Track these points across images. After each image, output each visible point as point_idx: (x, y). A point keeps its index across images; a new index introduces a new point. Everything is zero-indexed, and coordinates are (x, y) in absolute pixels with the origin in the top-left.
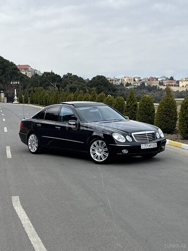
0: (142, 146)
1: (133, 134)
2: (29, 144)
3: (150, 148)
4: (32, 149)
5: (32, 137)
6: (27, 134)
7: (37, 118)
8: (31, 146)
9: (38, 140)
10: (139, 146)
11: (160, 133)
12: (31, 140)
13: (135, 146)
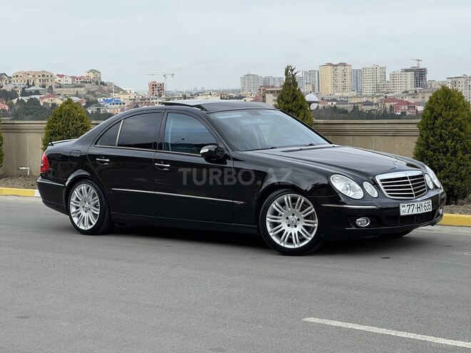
0: (402, 209)
1: (378, 178)
2: (73, 210)
3: (419, 212)
4: (83, 223)
5: (81, 192)
6: (67, 184)
7: (96, 144)
8: (78, 216)
9: (100, 198)
10: (395, 208)
11: (431, 176)
12: (77, 199)
13: (388, 209)
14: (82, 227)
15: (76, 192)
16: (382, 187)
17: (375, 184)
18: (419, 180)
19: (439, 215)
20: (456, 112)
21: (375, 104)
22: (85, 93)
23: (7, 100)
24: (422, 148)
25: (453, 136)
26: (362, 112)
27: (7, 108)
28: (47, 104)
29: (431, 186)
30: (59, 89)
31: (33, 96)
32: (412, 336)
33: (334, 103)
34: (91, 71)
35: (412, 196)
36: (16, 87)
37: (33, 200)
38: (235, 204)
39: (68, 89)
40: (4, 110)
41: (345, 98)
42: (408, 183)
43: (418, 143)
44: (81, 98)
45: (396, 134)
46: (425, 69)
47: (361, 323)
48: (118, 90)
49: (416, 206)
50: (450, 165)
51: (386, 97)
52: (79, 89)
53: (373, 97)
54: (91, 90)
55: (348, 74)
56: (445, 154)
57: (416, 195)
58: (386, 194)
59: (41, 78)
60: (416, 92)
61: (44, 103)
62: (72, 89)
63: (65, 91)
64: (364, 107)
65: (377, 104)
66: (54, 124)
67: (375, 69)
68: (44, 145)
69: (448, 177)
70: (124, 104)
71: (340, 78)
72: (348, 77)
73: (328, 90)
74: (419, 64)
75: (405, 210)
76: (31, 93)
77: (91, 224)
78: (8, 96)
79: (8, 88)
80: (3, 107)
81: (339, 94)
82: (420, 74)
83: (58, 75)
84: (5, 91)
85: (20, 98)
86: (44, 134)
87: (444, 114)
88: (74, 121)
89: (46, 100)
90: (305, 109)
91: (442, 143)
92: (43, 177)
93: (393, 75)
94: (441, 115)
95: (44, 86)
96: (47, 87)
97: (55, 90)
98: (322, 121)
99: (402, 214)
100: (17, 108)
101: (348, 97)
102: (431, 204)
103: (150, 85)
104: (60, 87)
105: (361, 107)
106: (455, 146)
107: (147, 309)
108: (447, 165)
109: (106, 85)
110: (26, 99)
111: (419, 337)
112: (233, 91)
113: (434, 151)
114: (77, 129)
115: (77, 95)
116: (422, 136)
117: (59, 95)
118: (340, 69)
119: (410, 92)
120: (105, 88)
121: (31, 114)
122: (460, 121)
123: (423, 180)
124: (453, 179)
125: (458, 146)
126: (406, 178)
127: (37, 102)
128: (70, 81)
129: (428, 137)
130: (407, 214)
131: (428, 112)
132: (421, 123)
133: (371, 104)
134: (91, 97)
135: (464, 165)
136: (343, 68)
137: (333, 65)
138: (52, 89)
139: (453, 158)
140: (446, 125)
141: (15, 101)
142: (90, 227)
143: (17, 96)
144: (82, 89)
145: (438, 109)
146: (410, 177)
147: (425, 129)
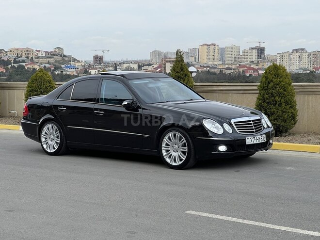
0: (247, 140)
1: (232, 121)
2: (43, 140)
3: (258, 142)
4: (50, 148)
5: (48, 129)
6: (39, 123)
7: (58, 98)
8: (47, 144)
9: (60, 132)
10: (243, 140)
11: (266, 120)
12: (46, 133)
13: (238, 140)
14: (49, 151)
15: (45, 129)
16: (235, 127)
17: (230, 125)
18: (258, 123)
19: (270, 144)
20: (281, 79)
21: (233, 69)
22: (53, 61)
23: (4, 66)
24: (260, 102)
25: (280, 94)
26: (225, 74)
27: (5, 71)
28: (30, 68)
29: (265, 126)
30: (37, 59)
31: (21, 64)
32: (252, 223)
33: (208, 68)
34: (57, 48)
35: (253, 132)
36: (10, 58)
37: (19, 132)
38: (143, 136)
39: (43, 59)
40: (2, 72)
41: (215, 65)
42: (251, 124)
43: (258, 99)
44: (51, 65)
45: (245, 92)
46: (264, 48)
47: (222, 215)
48: (74, 60)
49: (256, 139)
50: (277, 112)
51: (240, 65)
52: (50, 59)
53: (232, 64)
54: (58, 60)
55: (217, 51)
56: (275, 105)
57: (256, 131)
58: (238, 131)
59: (26, 52)
60: (258, 62)
61: (28, 68)
62: (45, 59)
63: (41, 60)
64: (226, 71)
65: (234, 69)
66: (32, 85)
67: (233, 48)
68: (26, 97)
69: (276, 119)
70: (78, 68)
71: (212, 53)
72: (217, 52)
73: (204, 60)
74: (260, 45)
75: (249, 141)
76: (19, 62)
77: (54, 148)
78: (5, 63)
79: (5, 58)
80: (2, 70)
81: (212, 63)
82: (261, 51)
83: (36, 50)
84: (3, 60)
85: (13, 65)
86: (26, 91)
87: (274, 80)
88: (45, 83)
89: (29, 66)
90: (189, 76)
91: (273, 98)
92: (24, 119)
93: (244, 51)
94: (272, 81)
95: (28, 58)
96: (30, 58)
97: (34, 59)
98: (199, 84)
99: (247, 143)
100: (11, 71)
101: (216, 65)
102: (265, 137)
103: (94, 57)
104: (38, 58)
105: (224, 71)
106: (280, 100)
107: (88, 205)
108: (276, 112)
109: (67, 57)
110: (16, 65)
111: (257, 224)
112: (146, 61)
113: (268, 103)
114: (46, 88)
115: (48, 63)
116: (261, 94)
117: (37, 63)
118: (212, 47)
119: (255, 62)
120: (66, 59)
121: (19, 75)
122: (284, 85)
123: (261, 122)
124: (280, 120)
125: (282, 100)
126: (250, 121)
127: (23, 67)
128: (44, 54)
129: (264, 95)
130: (250, 143)
131: (264, 79)
132: (260, 86)
133: (231, 69)
134: (58, 64)
135: (286, 112)
136: (213, 47)
137: (208, 45)
138: (33, 59)
139: (280, 108)
140: (275, 87)
141: (9, 66)
142: (54, 151)
143: (11, 64)
144: (52, 59)
145: (270, 77)
146: (253, 121)
147: (262, 90)
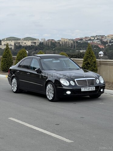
3: (89, 91)
9: (17, 83)
12: (13, 83)
15: (13, 81)
16: (76, 83)
17: (74, 81)
18: (92, 81)
23: (104, 45)
27: (104, 47)
29: (98, 83)
35: (87, 85)
36: (108, 40)
49: (87, 89)
58: (78, 85)
78: (105, 43)
79: (105, 40)
85: (109, 44)
99: (82, 91)
100: (107, 47)
102: (95, 88)
121: (112, 49)
126: (86, 80)
130: (84, 91)
141: (107, 45)
146: (87, 80)
